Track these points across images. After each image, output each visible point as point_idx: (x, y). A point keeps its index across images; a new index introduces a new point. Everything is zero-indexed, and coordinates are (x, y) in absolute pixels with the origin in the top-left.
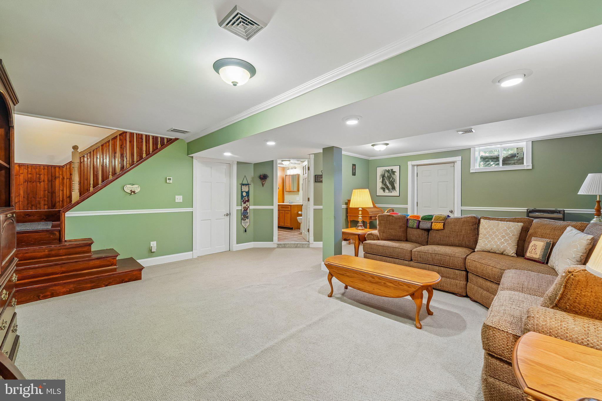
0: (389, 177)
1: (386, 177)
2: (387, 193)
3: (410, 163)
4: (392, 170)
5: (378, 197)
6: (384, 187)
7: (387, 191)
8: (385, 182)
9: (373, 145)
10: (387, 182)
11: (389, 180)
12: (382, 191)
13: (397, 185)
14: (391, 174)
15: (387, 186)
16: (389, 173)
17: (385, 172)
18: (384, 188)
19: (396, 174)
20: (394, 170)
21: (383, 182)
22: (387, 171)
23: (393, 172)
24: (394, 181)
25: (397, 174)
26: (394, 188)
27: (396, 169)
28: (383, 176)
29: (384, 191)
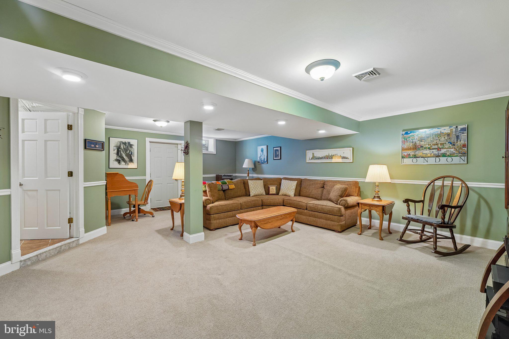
0: (126, 150)
1: (122, 149)
2: (123, 165)
3: (148, 140)
4: (129, 143)
5: (110, 169)
6: (119, 158)
7: (123, 163)
8: (121, 154)
9: (155, 121)
10: (123, 154)
11: (126, 152)
12: (117, 163)
13: (135, 158)
14: (127, 147)
15: (123, 158)
16: (125, 145)
17: (120, 144)
18: (120, 161)
19: (133, 147)
20: (131, 143)
21: (118, 154)
22: (123, 143)
23: (131, 146)
24: (131, 154)
25: (135, 148)
26: (131, 160)
27: (134, 142)
28: (119, 148)
29: (119, 163)
